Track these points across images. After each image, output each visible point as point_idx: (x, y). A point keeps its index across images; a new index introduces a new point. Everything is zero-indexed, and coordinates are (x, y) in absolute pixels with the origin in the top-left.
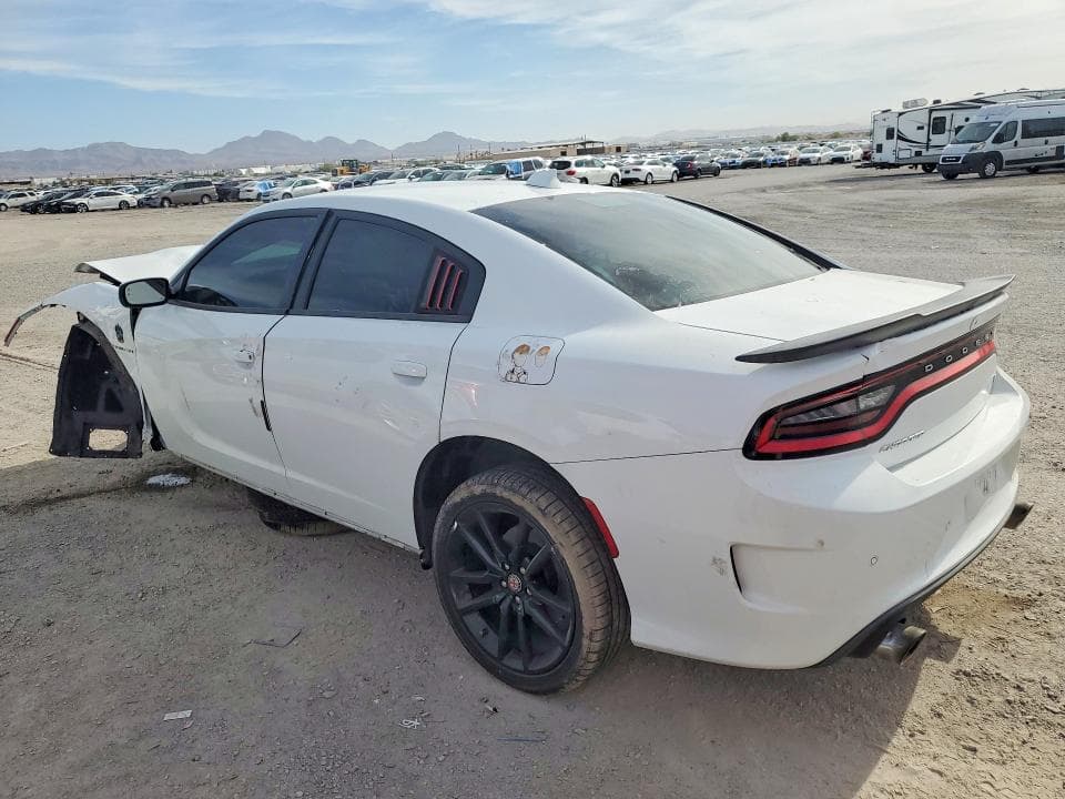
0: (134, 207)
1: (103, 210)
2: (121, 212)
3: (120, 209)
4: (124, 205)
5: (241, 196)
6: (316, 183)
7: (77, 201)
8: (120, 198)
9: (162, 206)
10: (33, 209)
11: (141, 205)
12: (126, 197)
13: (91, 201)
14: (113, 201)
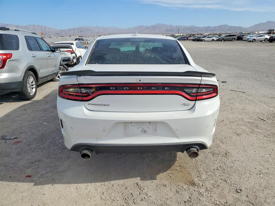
0: (216, 41)
1: (208, 41)
2: (212, 42)
3: (212, 41)
4: (213, 40)
5: (243, 39)
6: (264, 36)
7: (203, 39)
8: (213, 38)
9: (222, 41)
10: (194, 40)
11: (218, 40)
12: (214, 38)
13: (206, 39)
14: (211, 39)
